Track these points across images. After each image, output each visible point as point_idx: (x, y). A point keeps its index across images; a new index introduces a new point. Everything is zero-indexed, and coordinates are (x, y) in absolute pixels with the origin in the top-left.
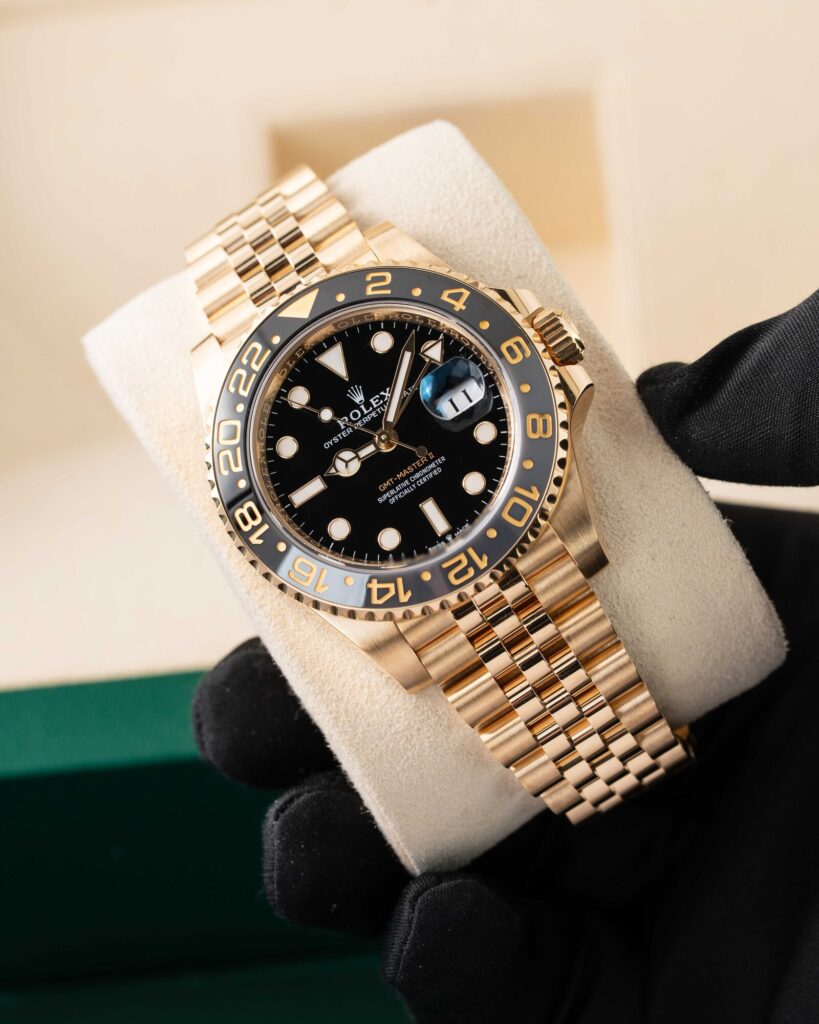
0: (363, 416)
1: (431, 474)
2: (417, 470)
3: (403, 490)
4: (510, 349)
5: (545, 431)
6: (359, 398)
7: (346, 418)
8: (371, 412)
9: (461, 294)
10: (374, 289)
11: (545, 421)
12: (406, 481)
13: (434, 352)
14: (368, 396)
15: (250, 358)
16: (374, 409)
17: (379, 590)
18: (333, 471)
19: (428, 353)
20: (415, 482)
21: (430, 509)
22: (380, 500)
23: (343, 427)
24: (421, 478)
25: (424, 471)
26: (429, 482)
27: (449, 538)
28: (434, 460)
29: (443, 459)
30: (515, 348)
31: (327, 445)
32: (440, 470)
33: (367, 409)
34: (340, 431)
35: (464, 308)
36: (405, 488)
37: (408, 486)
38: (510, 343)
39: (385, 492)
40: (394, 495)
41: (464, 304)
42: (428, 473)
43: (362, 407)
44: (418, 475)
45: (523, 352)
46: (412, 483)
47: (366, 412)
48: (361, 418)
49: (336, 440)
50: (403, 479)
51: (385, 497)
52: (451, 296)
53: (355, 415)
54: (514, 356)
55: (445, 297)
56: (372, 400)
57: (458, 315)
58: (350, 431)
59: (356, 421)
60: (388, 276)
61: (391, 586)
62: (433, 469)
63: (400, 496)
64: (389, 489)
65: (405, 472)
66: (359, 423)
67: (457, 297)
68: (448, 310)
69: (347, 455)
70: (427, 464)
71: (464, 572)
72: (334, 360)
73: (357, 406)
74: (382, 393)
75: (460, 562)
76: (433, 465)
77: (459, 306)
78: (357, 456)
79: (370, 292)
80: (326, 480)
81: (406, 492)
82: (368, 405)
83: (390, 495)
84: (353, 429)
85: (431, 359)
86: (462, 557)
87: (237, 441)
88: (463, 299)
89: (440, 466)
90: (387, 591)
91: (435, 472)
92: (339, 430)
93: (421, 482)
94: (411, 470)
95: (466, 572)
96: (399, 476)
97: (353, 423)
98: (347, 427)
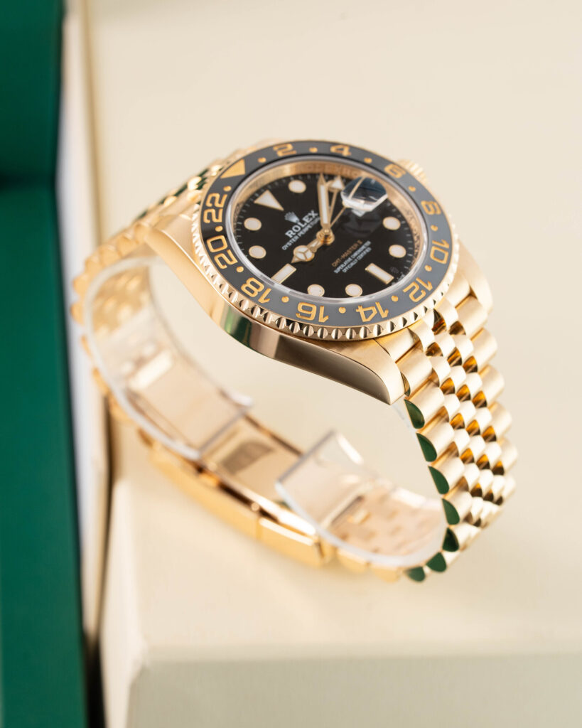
0: (302, 228)
1: (365, 252)
2: (354, 251)
3: (349, 263)
6: (294, 219)
7: (291, 231)
8: (306, 226)
10: (283, 153)
12: (349, 259)
16: (308, 224)
18: (297, 258)
20: (356, 258)
21: (373, 269)
22: (336, 271)
23: (291, 236)
24: (358, 255)
25: (359, 252)
26: (365, 256)
28: (362, 244)
29: (369, 243)
31: (285, 247)
32: (370, 249)
33: (303, 224)
34: (290, 239)
37: (351, 262)
39: (338, 266)
40: (344, 268)
42: (362, 252)
43: (300, 224)
44: (355, 254)
46: (354, 259)
47: (303, 226)
48: (301, 230)
49: (289, 244)
50: (346, 258)
51: (339, 269)
53: (296, 229)
58: (297, 238)
59: (299, 232)
62: (365, 249)
63: (349, 267)
65: (349, 251)
66: (301, 233)
69: (302, 249)
70: (359, 247)
73: (295, 224)
76: (363, 247)
78: (309, 248)
80: (293, 265)
81: (352, 264)
82: (303, 222)
83: (342, 268)
84: (299, 236)
89: (368, 247)
91: (367, 251)
92: (288, 239)
93: (361, 257)
94: (351, 252)
95: (421, 294)
96: (343, 256)
97: (297, 233)
98: (293, 236)
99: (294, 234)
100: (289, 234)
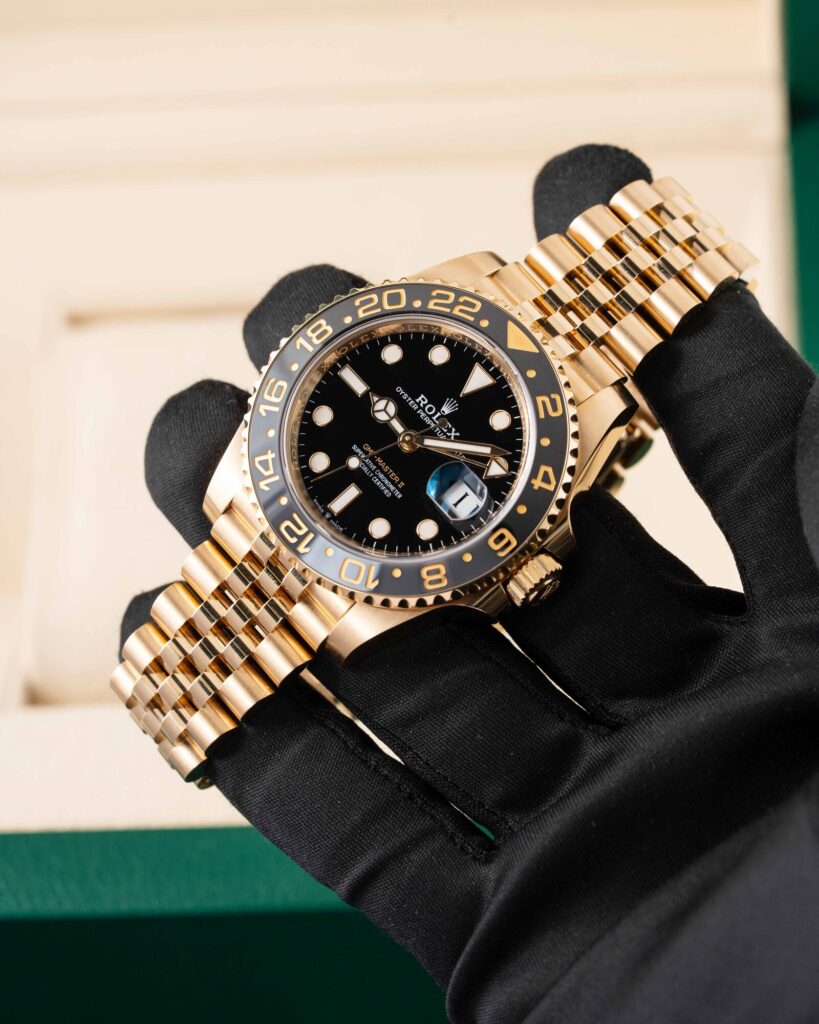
0: (430, 417)
1: (384, 488)
2: (387, 475)
3: (366, 465)
4: (502, 537)
5: (431, 583)
6: (446, 409)
7: (426, 401)
8: (434, 423)
9: (549, 482)
10: (544, 403)
11: (439, 581)
12: (375, 467)
13: (496, 469)
14: (449, 417)
15: (466, 303)
17: (267, 461)
18: (376, 399)
19: (494, 464)
20: (375, 475)
21: (352, 493)
23: (418, 400)
24: (379, 480)
25: (386, 482)
26: (377, 488)
27: (328, 516)
28: (397, 488)
29: (400, 496)
30: (505, 542)
31: (399, 390)
32: (389, 495)
33: (437, 419)
34: (414, 399)
35: (536, 487)
36: (368, 467)
37: (370, 469)
38: (509, 536)
39: (362, 450)
41: (540, 488)
42: (385, 485)
43: (439, 414)
44: (381, 476)
45: (503, 549)
46: (373, 472)
47: (434, 418)
48: (428, 415)
49: (405, 396)
50: (376, 464)
51: (358, 451)
52: (546, 473)
53: (430, 409)
54: (497, 541)
55: (543, 469)
57: (529, 485)
58: (415, 407)
59: (424, 412)
60: (559, 413)
61: (271, 472)
62: (389, 489)
64: (366, 453)
65: (383, 465)
66: (423, 414)
67: (546, 479)
68: (534, 474)
69: (392, 409)
70: (393, 483)
71: (292, 534)
72: (478, 380)
73: (438, 410)
74: (454, 430)
75: (300, 528)
76: (392, 488)
77: (538, 483)
78: (392, 418)
79: (539, 399)
80: (366, 395)
81: (365, 469)
83: (360, 456)
84: (417, 410)
85: (488, 467)
86: (305, 528)
87: (387, 307)
88: (545, 486)
89: (393, 494)
90: (267, 469)
91: (386, 491)
93: (376, 480)
94: (385, 470)
95: (292, 536)
96: (379, 460)
97: (423, 409)
98: (419, 404)
99: (421, 405)
100: (422, 399)
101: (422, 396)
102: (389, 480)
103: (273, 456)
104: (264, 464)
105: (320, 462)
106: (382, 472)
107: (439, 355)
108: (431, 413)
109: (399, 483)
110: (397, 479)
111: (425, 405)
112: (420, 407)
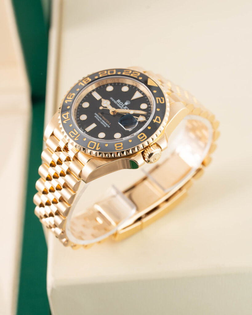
0: (121, 106)
1: (104, 125)
2: (105, 121)
3: (99, 118)
4: (142, 135)
5: (118, 148)
6: (126, 103)
9: (159, 121)
10: (158, 99)
11: (120, 148)
12: (101, 119)
14: (127, 106)
15: (135, 73)
18: (103, 100)
19: (141, 117)
21: (94, 126)
22: (95, 114)
23: (117, 101)
24: (103, 122)
25: (105, 123)
27: (85, 132)
29: (109, 127)
30: (143, 137)
31: (111, 98)
32: (106, 126)
33: (123, 106)
35: (154, 122)
38: (145, 135)
39: (98, 114)
40: (97, 117)
42: (104, 124)
43: (124, 105)
44: (104, 121)
45: (142, 139)
46: (101, 120)
47: (122, 106)
49: (113, 100)
50: (102, 118)
51: (97, 115)
52: (158, 118)
53: (121, 104)
54: (140, 137)
56: (126, 107)
57: (152, 121)
58: (116, 103)
60: (163, 102)
61: (68, 118)
62: (106, 125)
65: (104, 118)
68: (154, 118)
69: (109, 103)
70: (107, 123)
72: (137, 95)
73: (124, 103)
75: (75, 133)
76: (107, 125)
77: (155, 121)
78: (108, 105)
79: (157, 98)
80: (100, 100)
81: (98, 120)
82: (124, 106)
83: (97, 116)
85: (139, 118)
86: (77, 133)
87: (110, 74)
88: (157, 122)
89: (107, 126)
90: (66, 117)
93: (102, 123)
94: (105, 120)
95: (73, 136)
96: (103, 117)
97: (119, 104)
98: (117, 102)
100: (119, 101)
101: (119, 100)
102: (106, 122)
103: (69, 113)
104: (66, 116)
105: (84, 117)
106: (104, 120)
107: (125, 89)
108: (121, 105)
109: (109, 123)
110: (108, 122)
111: (119, 103)
112: (118, 103)
